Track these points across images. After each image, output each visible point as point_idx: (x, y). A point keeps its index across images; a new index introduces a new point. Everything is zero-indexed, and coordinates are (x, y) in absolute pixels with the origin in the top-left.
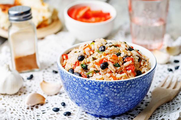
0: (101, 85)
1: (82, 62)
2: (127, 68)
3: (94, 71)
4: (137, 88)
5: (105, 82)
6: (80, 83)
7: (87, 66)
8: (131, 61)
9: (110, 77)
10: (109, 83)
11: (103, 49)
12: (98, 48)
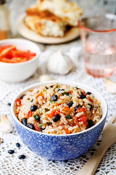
0: (54, 139)
1: (35, 113)
2: (79, 120)
3: (47, 123)
4: (89, 139)
5: (58, 137)
6: (34, 136)
7: (40, 118)
8: (83, 112)
9: (62, 129)
10: (61, 138)
11: (55, 98)
12: (50, 96)
